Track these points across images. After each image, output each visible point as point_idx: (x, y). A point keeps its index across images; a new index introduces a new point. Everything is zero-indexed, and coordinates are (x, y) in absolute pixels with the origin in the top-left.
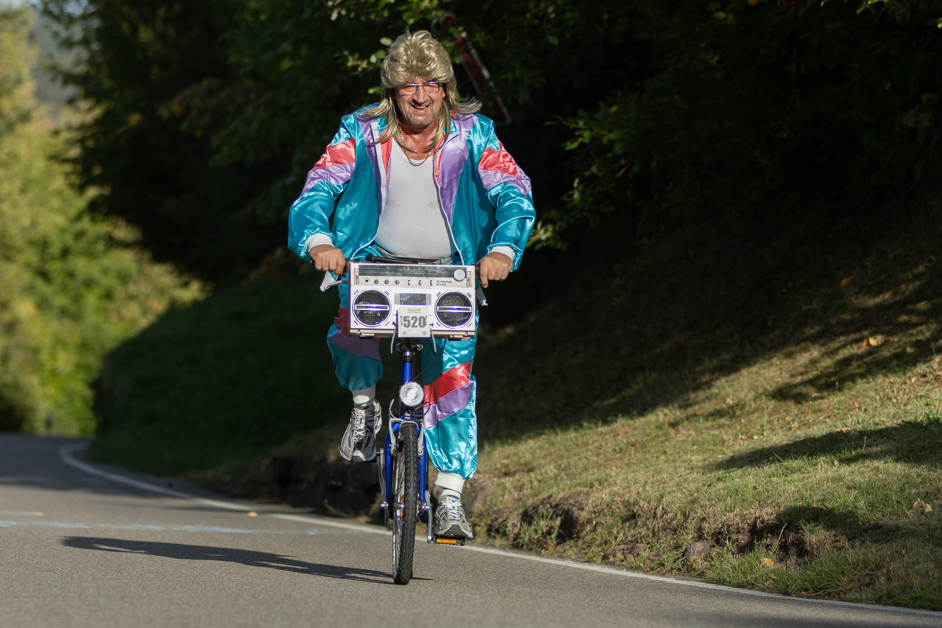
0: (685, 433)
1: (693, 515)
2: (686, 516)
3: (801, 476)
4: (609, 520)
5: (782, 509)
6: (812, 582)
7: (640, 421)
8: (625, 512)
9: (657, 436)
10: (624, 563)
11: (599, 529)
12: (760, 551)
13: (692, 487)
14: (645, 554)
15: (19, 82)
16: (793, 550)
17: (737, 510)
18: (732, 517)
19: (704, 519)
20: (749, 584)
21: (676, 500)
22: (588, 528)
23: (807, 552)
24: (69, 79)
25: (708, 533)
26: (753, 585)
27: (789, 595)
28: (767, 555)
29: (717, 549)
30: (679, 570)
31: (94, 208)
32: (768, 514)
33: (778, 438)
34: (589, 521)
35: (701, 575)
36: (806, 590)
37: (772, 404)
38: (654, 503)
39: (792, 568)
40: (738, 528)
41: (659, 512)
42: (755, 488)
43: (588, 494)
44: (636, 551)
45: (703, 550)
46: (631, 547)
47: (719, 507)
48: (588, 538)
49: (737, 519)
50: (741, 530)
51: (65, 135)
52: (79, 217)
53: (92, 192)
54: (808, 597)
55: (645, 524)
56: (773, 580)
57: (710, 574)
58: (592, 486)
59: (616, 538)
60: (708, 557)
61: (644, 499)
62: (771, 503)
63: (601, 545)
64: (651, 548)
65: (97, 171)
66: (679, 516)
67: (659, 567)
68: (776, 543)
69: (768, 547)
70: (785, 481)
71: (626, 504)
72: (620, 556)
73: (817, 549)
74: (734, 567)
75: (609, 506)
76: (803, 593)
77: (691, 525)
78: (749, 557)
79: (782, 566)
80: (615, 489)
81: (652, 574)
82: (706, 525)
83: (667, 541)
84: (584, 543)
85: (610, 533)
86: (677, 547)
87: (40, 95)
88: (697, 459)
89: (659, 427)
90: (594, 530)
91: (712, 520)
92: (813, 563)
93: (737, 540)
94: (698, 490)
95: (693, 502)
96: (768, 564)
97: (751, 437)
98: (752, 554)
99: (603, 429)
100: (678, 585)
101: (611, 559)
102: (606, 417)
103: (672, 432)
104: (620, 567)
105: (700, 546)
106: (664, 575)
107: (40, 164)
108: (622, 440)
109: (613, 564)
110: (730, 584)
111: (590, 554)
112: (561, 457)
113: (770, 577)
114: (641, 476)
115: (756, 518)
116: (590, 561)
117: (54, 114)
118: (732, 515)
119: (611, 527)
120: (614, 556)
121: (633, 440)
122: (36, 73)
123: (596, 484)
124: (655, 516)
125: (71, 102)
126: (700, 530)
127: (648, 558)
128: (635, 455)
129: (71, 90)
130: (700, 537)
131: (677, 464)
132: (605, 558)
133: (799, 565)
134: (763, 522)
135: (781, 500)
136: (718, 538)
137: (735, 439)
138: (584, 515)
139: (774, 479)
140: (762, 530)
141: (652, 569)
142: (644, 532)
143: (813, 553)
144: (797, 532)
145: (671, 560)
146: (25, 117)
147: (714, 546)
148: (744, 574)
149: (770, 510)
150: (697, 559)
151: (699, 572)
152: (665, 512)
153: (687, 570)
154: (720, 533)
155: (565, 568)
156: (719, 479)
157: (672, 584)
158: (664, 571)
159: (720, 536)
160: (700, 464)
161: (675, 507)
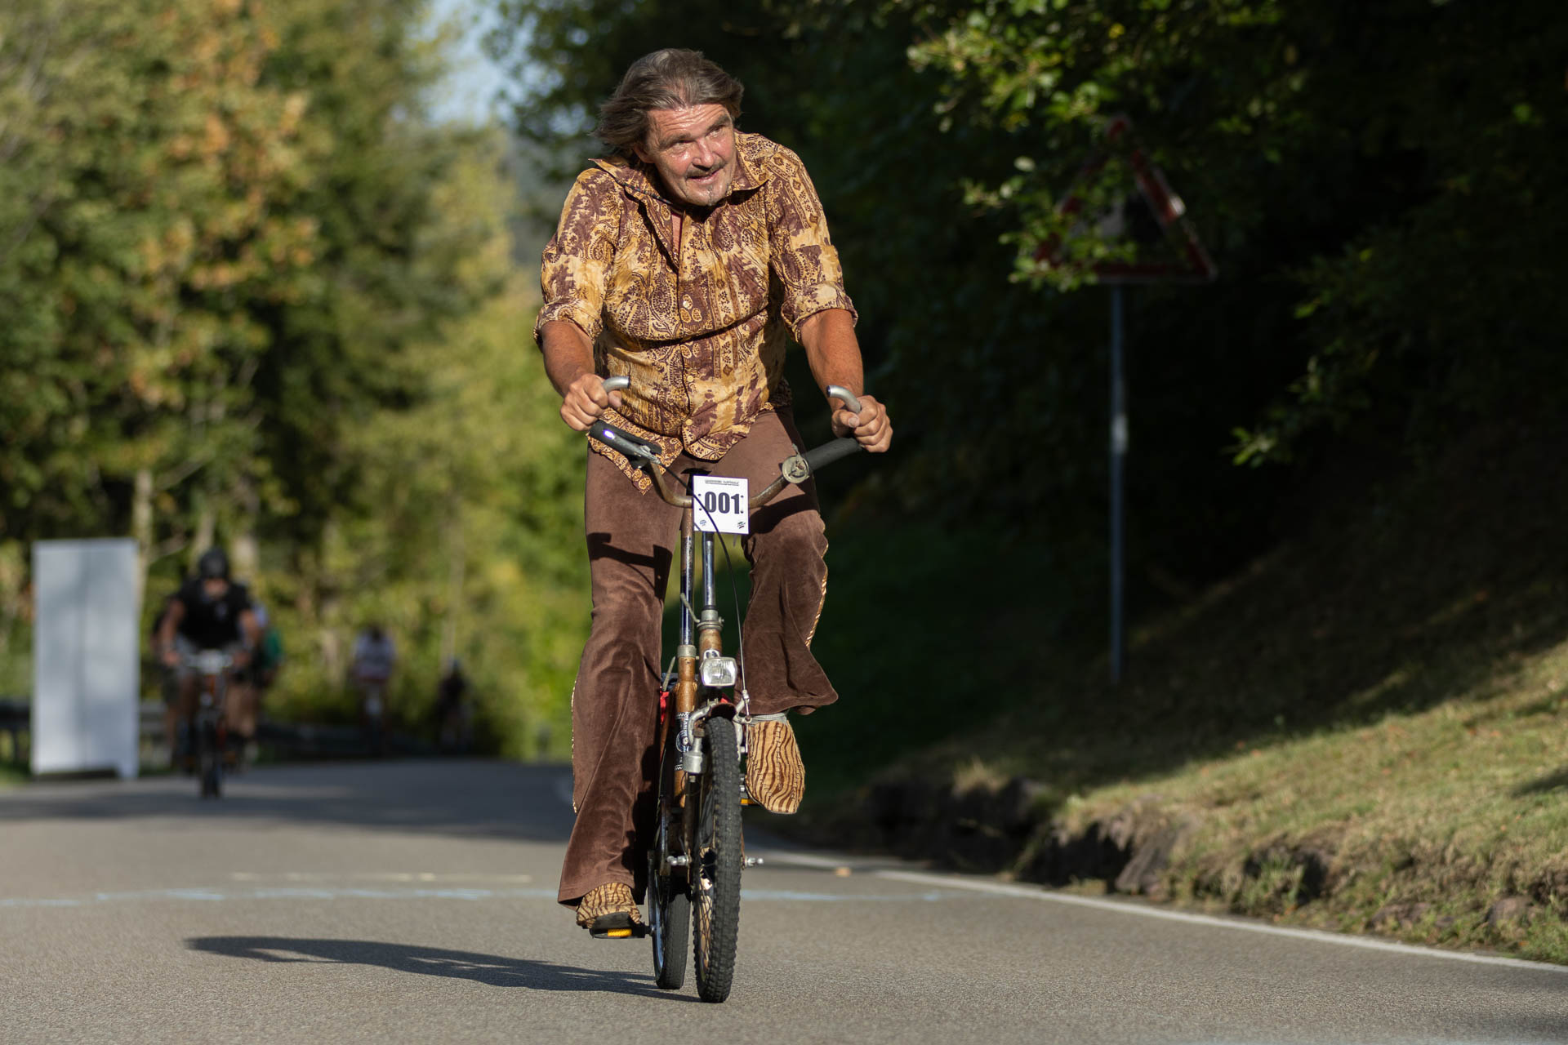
0: (1487, 736)
1: (1499, 858)
2: (1489, 861)
4: (1374, 869)
7: (1418, 721)
8: (1396, 856)
9: (1445, 742)
10: (1399, 932)
11: (1360, 883)
13: (1498, 815)
14: (1429, 918)
15: (486, 236)
17: (1565, 850)
18: (1559, 861)
19: (1516, 865)
21: (1474, 836)
22: (1344, 881)
25: (1523, 885)
29: (1536, 909)
30: (1481, 941)
34: (1345, 871)
35: (1514, 949)
38: (1441, 842)
41: (1449, 854)
43: (1341, 830)
44: (1415, 915)
45: (1516, 911)
46: (1409, 909)
47: (1539, 846)
48: (1344, 897)
55: (1428, 874)
57: (1527, 947)
58: (1347, 818)
59: (1385, 895)
60: (1523, 922)
61: (1426, 837)
63: (1362, 906)
64: (1438, 909)
66: (1480, 861)
67: (1450, 937)
71: (1400, 844)
72: (1391, 922)
74: (1562, 935)
75: (1373, 847)
77: (1498, 873)
80: (1382, 821)
81: (1441, 949)
82: (1519, 873)
83: (1460, 898)
84: (1338, 903)
85: (1377, 889)
86: (1477, 906)
87: (519, 256)
88: (1504, 774)
89: (1448, 728)
90: (1352, 884)
91: (1528, 866)
94: (1506, 821)
95: (1501, 838)
99: (1364, 733)
100: (1477, 964)
101: (1379, 927)
102: (1366, 716)
103: (1467, 735)
104: (1392, 937)
105: (1511, 904)
106: (1457, 949)
108: (1393, 748)
109: (1381, 935)
110: (1557, 961)
111: (1347, 921)
112: (1301, 775)
114: (1421, 802)
116: (1347, 931)
118: (1557, 857)
119: (1378, 878)
120: (1384, 922)
121: (1408, 747)
122: (511, 223)
123: (1355, 815)
124: (1443, 861)
126: (1510, 880)
127: (1434, 924)
128: (1412, 771)
130: (1511, 891)
131: (1476, 782)
132: (1370, 925)
136: (1538, 892)
137: (1561, 743)
138: (1336, 862)
141: (1441, 941)
142: (1426, 884)
145: (1468, 926)
146: (496, 289)
147: (1532, 905)
150: (1507, 924)
151: (1510, 944)
152: (1458, 855)
153: (1493, 940)
154: (1541, 884)
155: (1309, 942)
156: (1539, 804)
157: (1470, 963)
158: (1458, 943)
159: (1540, 889)
160: (1510, 782)
161: (1473, 847)
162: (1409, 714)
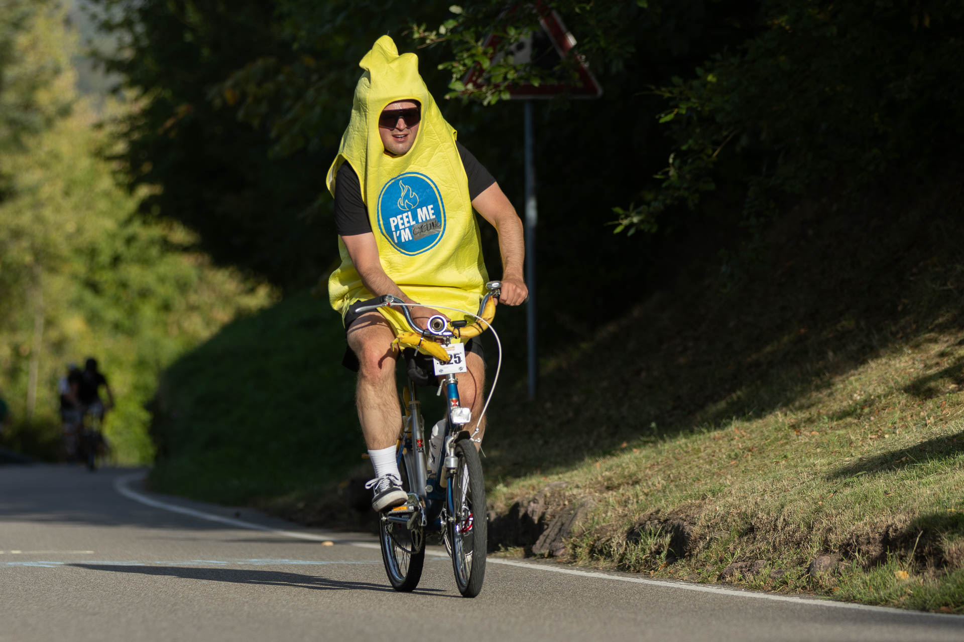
0: (808, 435)
1: (817, 525)
2: (810, 528)
3: (938, 477)
4: (725, 535)
5: (916, 515)
6: (952, 596)
7: (757, 424)
8: (742, 526)
9: (777, 439)
10: (744, 582)
11: (714, 545)
12: (893, 563)
13: (816, 494)
14: (765, 572)
15: (57, 71)
16: (931, 560)
17: (867, 519)
18: (862, 527)
19: (830, 530)
20: (882, 601)
21: (798, 510)
22: (702, 544)
23: (946, 562)
24: (113, 65)
25: (835, 545)
26: (887, 601)
27: (928, 611)
28: (902, 568)
29: (845, 563)
30: (804, 588)
31: (144, 208)
32: (900, 521)
33: (910, 437)
34: (702, 537)
35: (829, 593)
36: (946, 605)
37: (903, 399)
38: (773, 514)
39: (930, 581)
40: (868, 539)
41: (780, 524)
42: (886, 493)
43: (700, 506)
44: (755, 569)
45: (830, 565)
46: (750, 564)
47: (847, 515)
48: (702, 556)
49: (867, 528)
50: (871, 540)
51: (109, 129)
52: (129, 221)
53: (144, 191)
54: (948, 613)
55: (764, 538)
56: (909, 595)
57: (838, 591)
58: (704, 498)
59: (733, 555)
60: (836, 573)
61: (763, 510)
62: (905, 509)
63: (716, 563)
64: (772, 565)
65: (147, 168)
66: (803, 528)
67: (781, 586)
68: (911, 555)
69: (901, 558)
70: (919, 484)
71: (743, 516)
72: (737, 574)
73: (958, 558)
74: (864, 583)
75: (723, 519)
76: (943, 608)
77: (816, 537)
78: (882, 570)
79: (919, 579)
80: (730, 500)
81: (774, 594)
82: (832, 536)
83: (789, 555)
84: (698, 561)
85: (726, 550)
86: (801, 562)
87: (83, 87)
88: (821, 463)
89: (778, 430)
90: (708, 547)
91: (839, 531)
92: (953, 574)
93: (868, 552)
94: (822, 498)
95: (818, 511)
96: (903, 578)
97: (882, 437)
98: (885, 567)
99: (716, 434)
100: (802, 604)
101: (728, 579)
102: (718, 421)
103: (793, 434)
104: (738, 587)
105: (826, 560)
106: (787, 594)
107: (85, 163)
108: (738, 445)
109: (730, 584)
110: (861, 601)
111: (705, 574)
112: (669, 466)
113: (905, 592)
114: (759, 485)
115: (888, 527)
116: (704, 582)
117: (99, 107)
118: (861, 524)
119: (728, 542)
120: (732, 575)
121: (749, 444)
122: (75, 61)
123: (709, 495)
124: (775, 528)
125: (115, 91)
126: (826, 542)
127: (769, 576)
128: (752, 462)
129: (116, 78)
130: (826, 549)
131: (799, 469)
132: (721, 577)
133: (938, 577)
134: (896, 530)
135: (916, 505)
136: (847, 550)
137: (864, 439)
138: (696, 530)
139: (908, 482)
140: (895, 539)
141: (774, 588)
142: (763, 546)
143: (952, 563)
144: (934, 540)
145: (795, 577)
146: (65, 112)
147: (842, 560)
148: (877, 589)
149: (902, 517)
150: (823, 575)
151: (826, 589)
152: (786, 523)
153: (813, 587)
154: (849, 545)
155: (676, 590)
156: (846, 485)
157: (796, 604)
158: (787, 589)
159: (848, 548)
160: (825, 469)
161: (797, 518)
162: (749, 420)
